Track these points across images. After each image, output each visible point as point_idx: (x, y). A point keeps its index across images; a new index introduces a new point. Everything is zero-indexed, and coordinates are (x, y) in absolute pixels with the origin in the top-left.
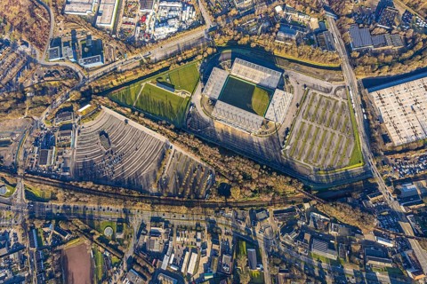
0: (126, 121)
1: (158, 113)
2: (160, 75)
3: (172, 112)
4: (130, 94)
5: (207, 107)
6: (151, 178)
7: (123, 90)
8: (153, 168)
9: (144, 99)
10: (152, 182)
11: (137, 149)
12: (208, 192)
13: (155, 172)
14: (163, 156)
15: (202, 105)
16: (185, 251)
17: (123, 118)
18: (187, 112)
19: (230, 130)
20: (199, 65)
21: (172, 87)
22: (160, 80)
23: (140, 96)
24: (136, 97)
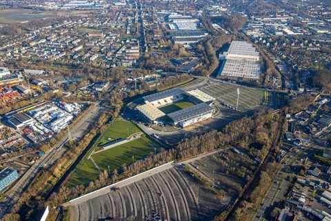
0: (113, 188)
2: (97, 142)
3: (144, 150)
4: (85, 172)
6: (208, 195)
8: (197, 189)
10: (215, 197)
11: (160, 194)
12: (253, 157)
13: (204, 190)
14: (188, 174)
15: (160, 130)
16: (319, 201)
17: (106, 189)
19: (199, 125)
20: (121, 119)
21: (120, 140)
22: (103, 144)
23: (98, 166)
24: (96, 169)
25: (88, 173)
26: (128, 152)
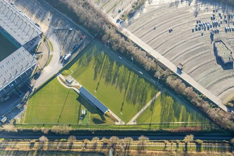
0: (180, 70)
1: (122, 68)
3: (99, 63)
5: (45, 53)
7: (177, 124)
9: (137, 98)
15: (50, 58)
17: (184, 76)
18: (76, 54)
20: (18, 118)
21: (82, 99)
22: (97, 116)
23: (145, 104)
24: (153, 104)
25: (164, 111)
26: (108, 80)
